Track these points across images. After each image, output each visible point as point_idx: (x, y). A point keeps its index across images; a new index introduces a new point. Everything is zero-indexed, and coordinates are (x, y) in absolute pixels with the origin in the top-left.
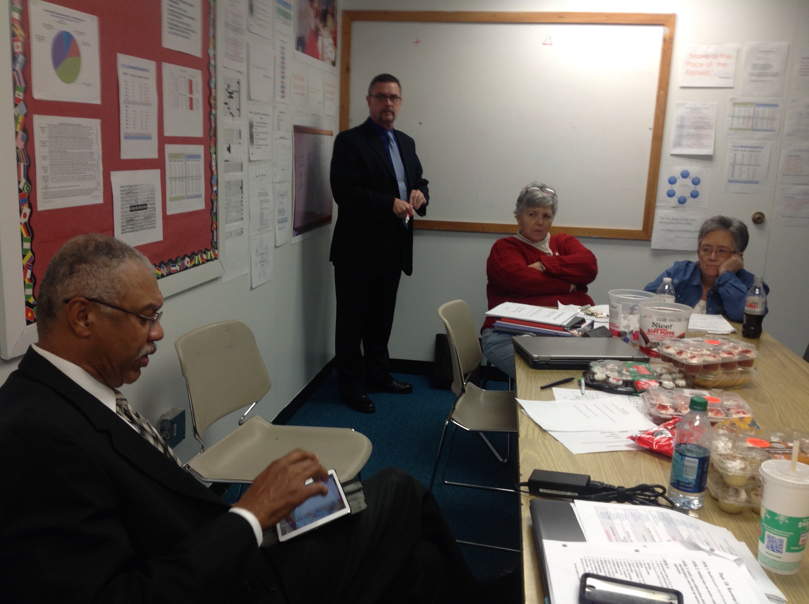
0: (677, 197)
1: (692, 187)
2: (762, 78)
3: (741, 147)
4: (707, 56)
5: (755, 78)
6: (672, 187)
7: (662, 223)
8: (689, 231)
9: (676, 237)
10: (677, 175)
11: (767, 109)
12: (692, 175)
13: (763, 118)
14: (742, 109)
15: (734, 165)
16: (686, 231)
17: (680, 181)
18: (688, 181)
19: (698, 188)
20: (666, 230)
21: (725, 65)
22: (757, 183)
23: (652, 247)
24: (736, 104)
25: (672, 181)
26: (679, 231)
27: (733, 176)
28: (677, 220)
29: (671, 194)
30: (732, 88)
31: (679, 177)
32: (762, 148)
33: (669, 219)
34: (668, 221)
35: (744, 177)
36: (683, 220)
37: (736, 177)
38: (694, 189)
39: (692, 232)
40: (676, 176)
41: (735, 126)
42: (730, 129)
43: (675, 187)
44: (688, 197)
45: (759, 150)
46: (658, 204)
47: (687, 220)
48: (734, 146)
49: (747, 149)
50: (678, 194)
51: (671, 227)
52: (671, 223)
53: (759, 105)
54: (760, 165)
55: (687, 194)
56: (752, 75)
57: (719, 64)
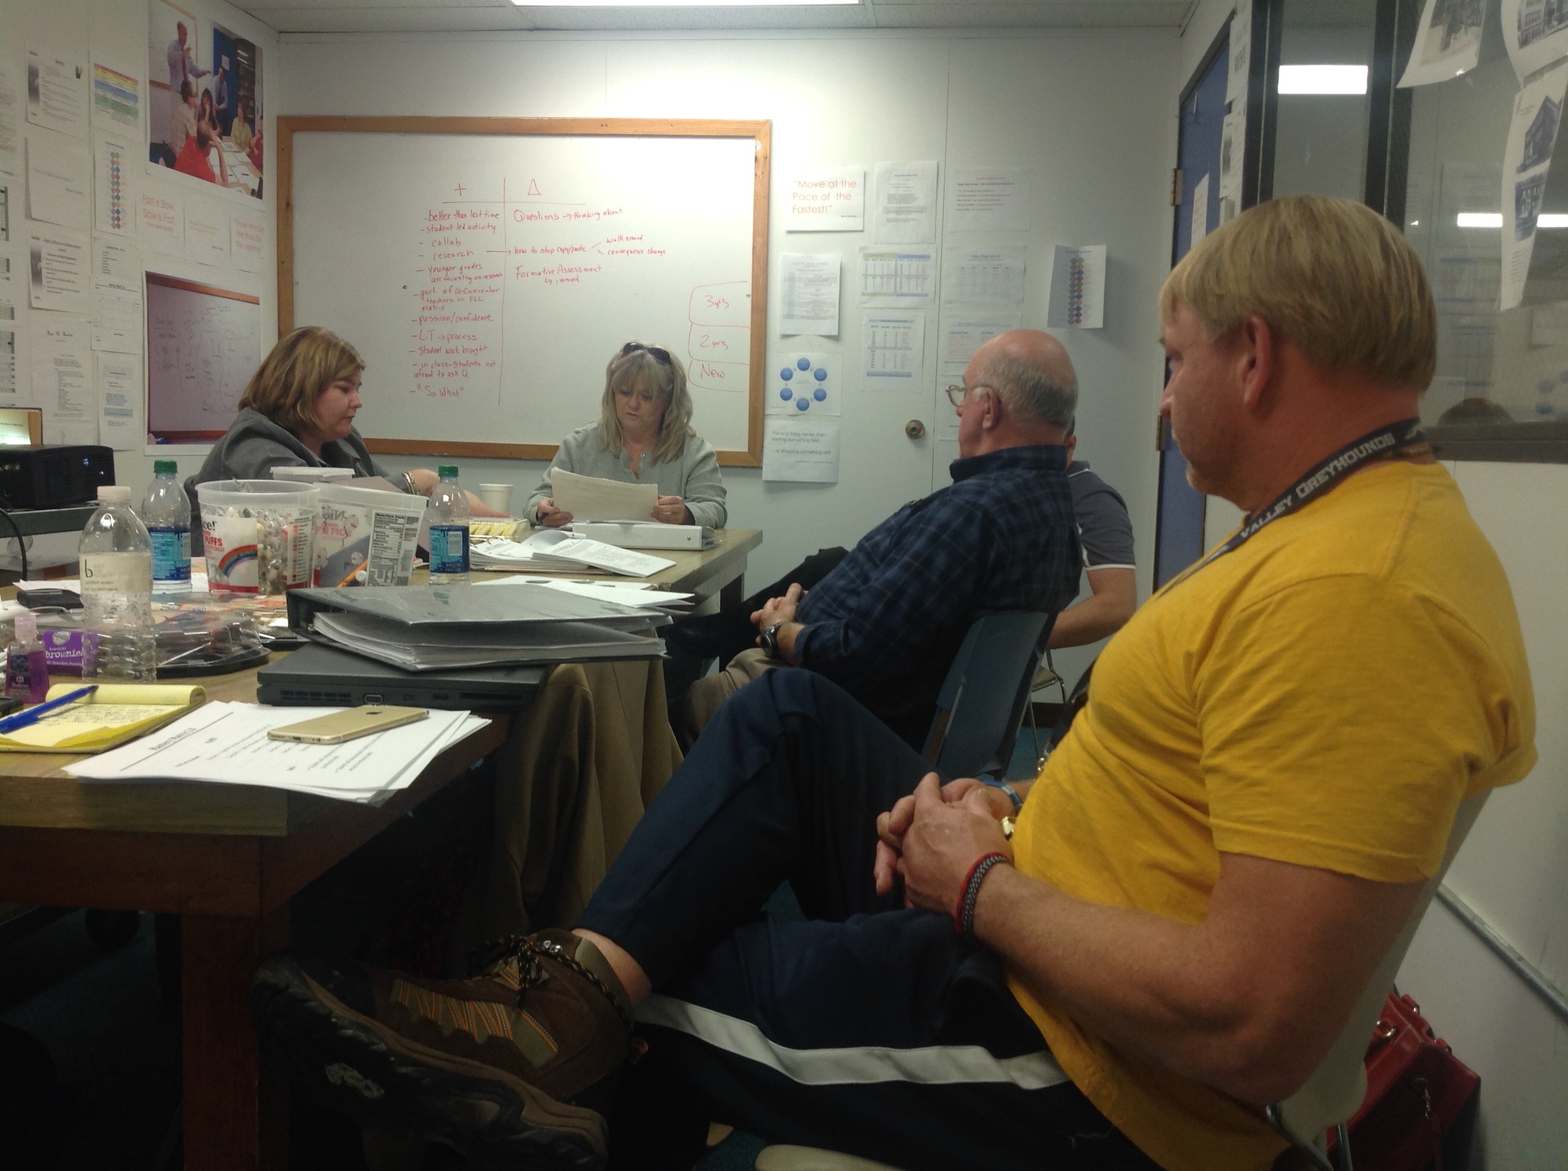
0: (795, 400)
1: (815, 385)
2: (903, 216)
3: (883, 321)
4: (821, 184)
5: (892, 216)
6: (786, 385)
7: (777, 439)
8: (816, 452)
9: (797, 462)
10: (793, 365)
11: (914, 263)
12: (814, 366)
13: (909, 277)
14: (879, 263)
15: (873, 348)
16: (811, 452)
17: (798, 374)
18: (809, 375)
19: (825, 385)
20: (783, 451)
21: (848, 197)
22: (909, 375)
23: (763, 479)
24: (868, 257)
25: (786, 376)
26: (802, 452)
27: (873, 366)
28: (799, 435)
29: (786, 396)
30: (862, 231)
31: (795, 370)
32: (912, 322)
33: (787, 434)
34: (784, 436)
35: (889, 368)
36: (806, 435)
37: (878, 368)
38: (819, 387)
39: (820, 453)
40: (792, 368)
41: (870, 290)
42: (863, 294)
43: (791, 384)
44: (812, 400)
45: (908, 325)
46: (769, 411)
47: (812, 435)
48: (872, 321)
49: (891, 324)
50: (796, 396)
51: (788, 446)
52: (790, 440)
53: (902, 257)
54: (910, 349)
55: (809, 396)
56: (887, 211)
57: (839, 195)
